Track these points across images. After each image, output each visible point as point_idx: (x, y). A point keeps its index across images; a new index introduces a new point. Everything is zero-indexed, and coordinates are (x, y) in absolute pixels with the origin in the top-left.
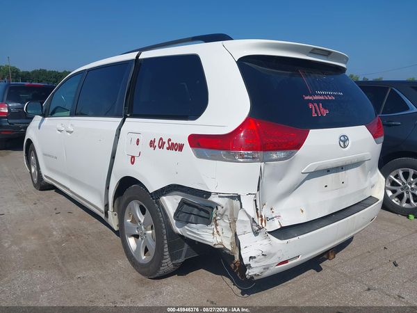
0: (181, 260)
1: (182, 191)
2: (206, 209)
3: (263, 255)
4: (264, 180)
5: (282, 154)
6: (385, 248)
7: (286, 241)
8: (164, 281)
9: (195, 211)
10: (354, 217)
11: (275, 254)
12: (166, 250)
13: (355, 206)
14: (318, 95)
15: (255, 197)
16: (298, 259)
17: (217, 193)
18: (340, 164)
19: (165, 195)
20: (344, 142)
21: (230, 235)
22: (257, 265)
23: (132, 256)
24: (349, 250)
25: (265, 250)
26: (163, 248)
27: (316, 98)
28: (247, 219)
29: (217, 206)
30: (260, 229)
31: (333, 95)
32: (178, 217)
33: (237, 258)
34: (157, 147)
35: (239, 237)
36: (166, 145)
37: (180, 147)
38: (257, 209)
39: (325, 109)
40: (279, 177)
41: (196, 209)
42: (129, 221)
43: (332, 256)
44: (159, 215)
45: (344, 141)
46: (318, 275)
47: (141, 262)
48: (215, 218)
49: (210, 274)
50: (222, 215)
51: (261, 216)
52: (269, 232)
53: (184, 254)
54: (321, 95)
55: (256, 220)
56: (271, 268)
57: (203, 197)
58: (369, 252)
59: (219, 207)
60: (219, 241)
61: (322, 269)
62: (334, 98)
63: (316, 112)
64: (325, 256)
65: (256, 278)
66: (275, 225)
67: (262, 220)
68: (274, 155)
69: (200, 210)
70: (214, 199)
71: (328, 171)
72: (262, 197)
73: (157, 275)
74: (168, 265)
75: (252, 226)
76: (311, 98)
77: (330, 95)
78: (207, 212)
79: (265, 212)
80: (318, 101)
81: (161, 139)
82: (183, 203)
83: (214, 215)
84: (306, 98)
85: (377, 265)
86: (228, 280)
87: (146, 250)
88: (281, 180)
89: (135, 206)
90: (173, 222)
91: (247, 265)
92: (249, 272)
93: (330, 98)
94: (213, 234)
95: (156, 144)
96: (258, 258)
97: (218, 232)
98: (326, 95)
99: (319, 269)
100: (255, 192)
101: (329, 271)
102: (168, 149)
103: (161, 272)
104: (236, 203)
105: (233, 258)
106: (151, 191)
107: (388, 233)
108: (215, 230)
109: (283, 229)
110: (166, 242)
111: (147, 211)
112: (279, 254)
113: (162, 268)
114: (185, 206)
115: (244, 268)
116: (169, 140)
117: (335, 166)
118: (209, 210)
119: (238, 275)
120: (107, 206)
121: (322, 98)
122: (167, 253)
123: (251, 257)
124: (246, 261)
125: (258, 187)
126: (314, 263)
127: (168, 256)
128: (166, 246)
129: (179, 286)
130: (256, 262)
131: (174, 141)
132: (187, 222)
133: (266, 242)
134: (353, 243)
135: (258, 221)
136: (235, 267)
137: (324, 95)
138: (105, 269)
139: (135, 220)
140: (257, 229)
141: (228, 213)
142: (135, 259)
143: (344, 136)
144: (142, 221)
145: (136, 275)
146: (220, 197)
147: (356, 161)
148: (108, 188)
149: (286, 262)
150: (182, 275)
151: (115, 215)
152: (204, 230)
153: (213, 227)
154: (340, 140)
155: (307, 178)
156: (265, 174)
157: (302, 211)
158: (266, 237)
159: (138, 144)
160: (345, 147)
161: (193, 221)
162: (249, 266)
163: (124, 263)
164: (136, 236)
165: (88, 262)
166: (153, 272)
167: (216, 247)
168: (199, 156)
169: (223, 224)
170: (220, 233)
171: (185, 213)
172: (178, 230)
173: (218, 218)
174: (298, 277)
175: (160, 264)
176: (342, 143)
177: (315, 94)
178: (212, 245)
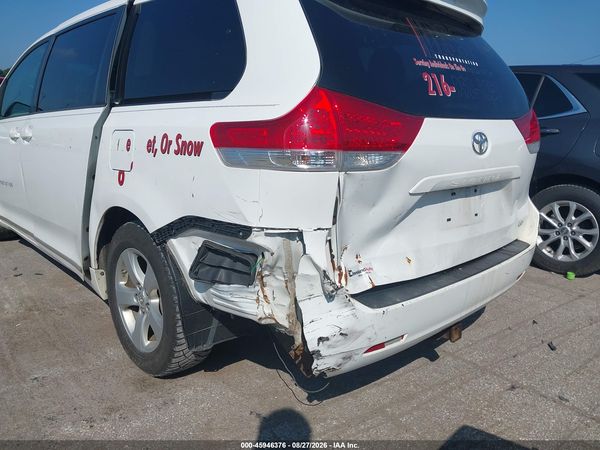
0: (208, 346)
1: (204, 228)
2: (245, 257)
3: (341, 334)
4: (344, 204)
5: (376, 158)
6: (534, 322)
7: (381, 310)
8: (181, 381)
9: (227, 262)
10: (493, 272)
11: (362, 332)
12: (180, 330)
13: (495, 255)
14: (437, 60)
15: (329, 235)
16: (402, 342)
17: (262, 229)
18: (472, 182)
19: (174, 236)
20: (480, 143)
21: (287, 301)
22: (331, 351)
23: (129, 340)
24: (480, 326)
25: (345, 325)
26: (174, 327)
27: (435, 65)
28: (314, 272)
29: (262, 250)
30: (337, 289)
31: (464, 65)
32: (196, 273)
33: (298, 341)
34: (159, 151)
35: (300, 305)
36: (174, 147)
37: (196, 148)
38: (332, 257)
39: (451, 85)
40: (371, 200)
41: (228, 260)
42: (123, 283)
43: (456, 336)
44: (166, 272)
45: (480, 141)
46: (432, 365)
47: (143, 350)
48: (260, 273)
49: (259, 368)
50: (272, 268)
51: (340, 269)
52: (353, 296)
53: (212, 335)
54: (443, 61)
55: (330, 273)
56: (356, 357)
57: (237, 236)
58: (510, 328)
59: (266, 254)
60: (268, 312)
61: (437, 357)
62: (464, 69)
63: (435, 89)
64: (445, 336)
65: (329, 375)
66: (363, 284)
67: (340, 275)
68: (363, 160)
69: (236, 259)
70: (257, 239)
71: (453, 194)
72: (341, 235)
73: (168, 371)
74: (184, 353)
75: (323, 284)
76: (426, 64)
77: (458, 64)
78: (246, 263)
79: (347, 262)
80: (439, 72)
81: (165, 136)
82: (205, 249)
83: (259, 269)
84: (419, 63)
85: (523, 349)
86: (287, 377)
87: (151, 333)
88: (374, 205)
89: (130, 258)
90: (191, 283)
91: (314, 352)
92: (319, 365)
93: (458, 69)
94: (258, 299)
95: (157, 146)
96: (333, 340)
97: (265, 297)
98: (452, 63)
99: (434, 357)
100: (330, 225)
101: (450, 359)
102: (176, 153)
103: (174, 366)
104: (296, 245)
105: (292, 340)
106: (151, 229)
107: (538, 299)
108: (261, 294)
109: (376, 290)
110: (178, 316)
111: (149, 265)
112: (369, 333)
113: (174, 360)
114: (210, 253)
115: (309, 357)
116: (179, 136)
117: (464, 184)
118: (250, 259)
119: (302, 369)
120: (87, 259)
121: (445, 66)
122: (182, 336)
123: (321, 339)
124: (312, 346)
125: (335, 217)
126: (427, 348)
127: (184, 341)
128: (180, 323)
129: (205, 390)
130: (329, 346)
131: (186, 138)
132: (213, 282)
133: (347, 312)
134: (485, 316)
135: (334, 276)
136: (297, 356)
137: (448, 62)
138: (83, 363)
139: (132, 283)
140: (331, 289)
141: (281, 264)
142: (133, 346)
143: (481, 134)
144: (142, 283)
145: (135, 371)
146: (267, 235)
147: (498, 178)
148: (86, 229)
149: (381, 346)
150: (213, 371)
151: (102, 274)
152: (243, 295)
153: (258, 288)
154: (475, 140)
155: (419, 205)
156: (347, 194)
157: (409, 261)
158: (347, 304)
159: (128, 150)
160: (481, 152)
161: (223, 280)
162: (317, 353)
163: (117, 352)
164: (135, 308)
165: (56, 352)
166: (162, 368)
167: (263, 322)
168: (230, 162)
169: (275, 283)
170: (270, 298)
171: (209, 265)
172: (200, 296)
173: (266, 273)
174: (401, 370)
175: (171, 354)
176: (477, 146)
177: (433, 59)
178: (256, 319)
